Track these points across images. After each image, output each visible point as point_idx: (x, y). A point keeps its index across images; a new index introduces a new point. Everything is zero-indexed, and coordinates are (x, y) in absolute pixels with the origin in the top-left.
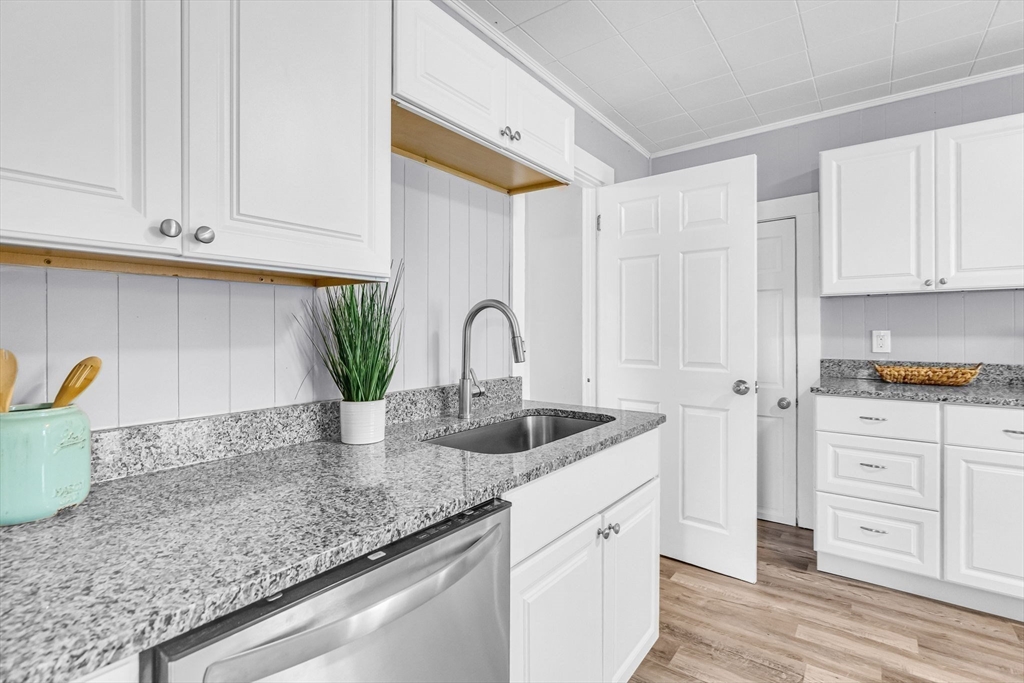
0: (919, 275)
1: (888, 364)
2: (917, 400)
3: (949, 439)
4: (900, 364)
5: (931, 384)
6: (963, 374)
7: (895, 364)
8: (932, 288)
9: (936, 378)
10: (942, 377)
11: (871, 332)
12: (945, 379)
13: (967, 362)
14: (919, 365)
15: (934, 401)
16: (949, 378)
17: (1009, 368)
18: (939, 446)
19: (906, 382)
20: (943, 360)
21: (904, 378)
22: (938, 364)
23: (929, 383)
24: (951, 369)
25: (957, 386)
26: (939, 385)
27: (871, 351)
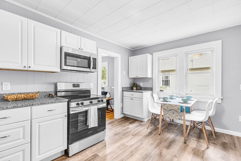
0: (22, 64)
1: (9, 94)
2: (23, 107)
3: (33, 117)
4: (14, 94)
5: (25, 100)
6: (35, 95)
7: (12, 94)
8: (26, 69)
9: (27, 98)
10: (29, 97)
11: (2, 83)
12: (30, 97)
13: (34, 92)
14: (20, 94)
15: (29, 106)
16: (31, 97)
17: (45, 92)
18: (30, 121)
19: (16, 100)
20: (28, 91)
21: (16, 99)
22: (26, 93)
23: (25, 99)
24: (30, 94)
25: (33, 99)
26: (28, 100)
27: (2, 90)
